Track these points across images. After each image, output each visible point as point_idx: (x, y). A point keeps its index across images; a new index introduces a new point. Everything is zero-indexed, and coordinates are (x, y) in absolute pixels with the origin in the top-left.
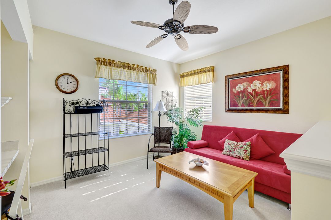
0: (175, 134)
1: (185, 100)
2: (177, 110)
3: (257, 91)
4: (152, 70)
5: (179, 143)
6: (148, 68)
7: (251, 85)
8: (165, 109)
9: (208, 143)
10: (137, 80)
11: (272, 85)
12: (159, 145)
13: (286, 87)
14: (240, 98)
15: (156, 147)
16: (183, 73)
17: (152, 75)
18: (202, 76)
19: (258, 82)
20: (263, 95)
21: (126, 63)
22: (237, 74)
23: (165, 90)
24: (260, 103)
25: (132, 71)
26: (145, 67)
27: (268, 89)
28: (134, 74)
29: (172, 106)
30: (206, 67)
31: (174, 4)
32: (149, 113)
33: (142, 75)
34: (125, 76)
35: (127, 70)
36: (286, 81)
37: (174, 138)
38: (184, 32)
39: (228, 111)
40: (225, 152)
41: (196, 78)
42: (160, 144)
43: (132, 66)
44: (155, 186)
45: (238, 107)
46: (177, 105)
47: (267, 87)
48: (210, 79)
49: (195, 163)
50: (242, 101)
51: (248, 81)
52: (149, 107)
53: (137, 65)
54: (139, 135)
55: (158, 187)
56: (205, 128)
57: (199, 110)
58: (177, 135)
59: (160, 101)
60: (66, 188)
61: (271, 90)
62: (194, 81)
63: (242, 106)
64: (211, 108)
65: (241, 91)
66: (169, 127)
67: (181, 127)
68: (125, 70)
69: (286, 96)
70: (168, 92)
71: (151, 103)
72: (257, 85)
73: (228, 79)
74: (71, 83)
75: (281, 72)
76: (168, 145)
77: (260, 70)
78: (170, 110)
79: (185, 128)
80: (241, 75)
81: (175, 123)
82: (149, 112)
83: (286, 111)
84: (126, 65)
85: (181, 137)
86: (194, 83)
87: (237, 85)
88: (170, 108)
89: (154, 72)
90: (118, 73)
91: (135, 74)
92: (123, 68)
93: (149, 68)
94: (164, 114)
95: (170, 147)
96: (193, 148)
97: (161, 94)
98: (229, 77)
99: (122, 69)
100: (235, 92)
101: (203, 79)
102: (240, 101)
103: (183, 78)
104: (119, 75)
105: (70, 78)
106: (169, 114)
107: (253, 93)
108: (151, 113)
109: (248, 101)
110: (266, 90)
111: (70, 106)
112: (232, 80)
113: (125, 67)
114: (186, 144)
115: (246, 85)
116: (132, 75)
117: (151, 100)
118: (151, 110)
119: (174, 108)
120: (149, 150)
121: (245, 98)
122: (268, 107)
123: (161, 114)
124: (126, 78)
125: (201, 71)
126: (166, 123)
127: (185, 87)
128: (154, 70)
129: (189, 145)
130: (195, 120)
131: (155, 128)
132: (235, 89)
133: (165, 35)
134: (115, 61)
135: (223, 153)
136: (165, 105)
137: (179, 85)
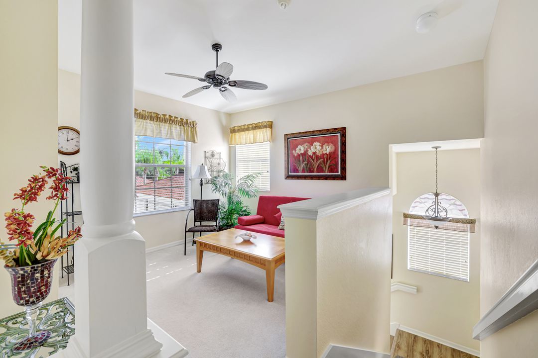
0: (223, 209)
1: (237, 164)
2: (225, 176)
3: (317, 154)
4: (190, 123)
5: (228, 221)
6: (185, 120)
7: (312, 147)
8: (209, 176)
9: (264, 219)
10: (169, 135)
11: (331, 148)
12: (201, 224)
13: (344, 152)
14: (300, 162)
15: (197, 226)
16: (234, 127)
17: (190, 129)
18: (258, 133)
19: (318, 144)
20: (323, 160)
21: (154, 113)
22: (297, 133)
23: (209, 149)
24: (320, 169)
25: (162, 124)
26: (181, 119)
27: (328, 153)
28: (165, 128)
29: (220, 171)
30: (263, 122)
31: (217, 51)
32: (186, 182)
33: (176, 129)
34: (153, 131)
35: (155, 123)
36: (344, 144)
37: (220, 215)
38: (230, 85)
39: (288, 177)
40: (281, 226)
41: (250, 135)
42: (202, 222)
43: (162, 116)
44: (196, 271)
45: (298, 172)
46: (227, 170)
47: (326, 150)
48: (267, 137)
49: (242, 237)
50: (302, 166)
51: (309, 143)
52: (187, 172)
53: (170, 115)
54: (171, 212)
55: (199, 271)
56: (262, 199)
57: (254, 177)
58: (225, 210)
59: (202, 164)
60: (68, 285)
61: (330, 153)
62: (248, 138)
63: (302, 172)
64: (269, 174)
65: (301, 154)
66: (214, 200)
67: (230, 199)
68: (152, 122)
69: (344, 161)
70: (213, 152)
71: (190, 168)
72: (317, 148)
73: (288, 139)
74: (72, 139)
75: (339, 134)
76: (214, 223)
77: (320, 131)
78: (216, 177)
79: (235, 200)
80: (301, 135)
81: (221, 194)
82: (186, 179)
83: (343, 177)
84: (153, 115)
85: (230, 213)
86: (249, 141)
87: (297, 146)
88: (215, 174)
89: (193, 125)
90: (142, 126)
91: (167, 127)
92: (149, 119)
93: (187, 120)
94: (208, 183)
95: (216, 226)
96: (245, 224)
97: (203, 155)
98: (289, 136)
99: (148, 121)
100: (296, 155)
101: (258, 137)
102: (300, 166)
103: (234, 134)
104: (144, 129)
105: (71, 132)
106: (213, 182)
107: (314, 156)
108: (190, 182)
109: (309, 166)
110: (326, 153)
111: (71, 172)
112: (291, 140)
113: (152, 119)
114: (236, 221)
115: (307, 147)
116: (162, 129)
117: (189, 163)
118: (190, 177)
119: (222, 173)
120: (187, 230)
121: (305, 162)
122: (328, 172)
123: (203, 182)
124: (153, 134)
125: (257, 127)
126: (210, 194)
127: (237, 146)
128: (193, 122)
129: (240, 220)
130: (247, 189)
131: (195, 201)
132: (296, 151)
133: (207, 86)
134: (138, 110)
135: (279, 228)
136: (209, 170)
137: (228, 142)
